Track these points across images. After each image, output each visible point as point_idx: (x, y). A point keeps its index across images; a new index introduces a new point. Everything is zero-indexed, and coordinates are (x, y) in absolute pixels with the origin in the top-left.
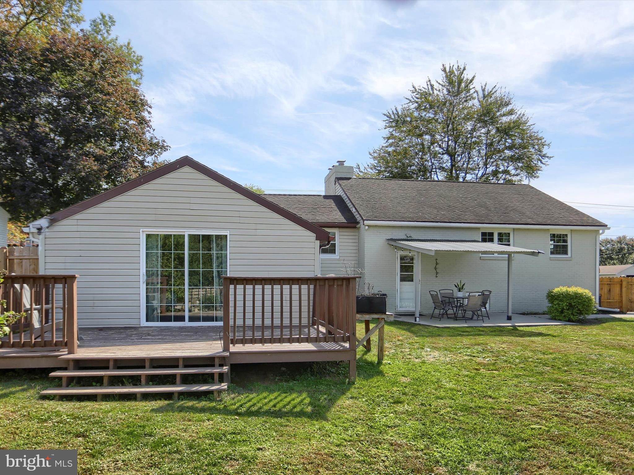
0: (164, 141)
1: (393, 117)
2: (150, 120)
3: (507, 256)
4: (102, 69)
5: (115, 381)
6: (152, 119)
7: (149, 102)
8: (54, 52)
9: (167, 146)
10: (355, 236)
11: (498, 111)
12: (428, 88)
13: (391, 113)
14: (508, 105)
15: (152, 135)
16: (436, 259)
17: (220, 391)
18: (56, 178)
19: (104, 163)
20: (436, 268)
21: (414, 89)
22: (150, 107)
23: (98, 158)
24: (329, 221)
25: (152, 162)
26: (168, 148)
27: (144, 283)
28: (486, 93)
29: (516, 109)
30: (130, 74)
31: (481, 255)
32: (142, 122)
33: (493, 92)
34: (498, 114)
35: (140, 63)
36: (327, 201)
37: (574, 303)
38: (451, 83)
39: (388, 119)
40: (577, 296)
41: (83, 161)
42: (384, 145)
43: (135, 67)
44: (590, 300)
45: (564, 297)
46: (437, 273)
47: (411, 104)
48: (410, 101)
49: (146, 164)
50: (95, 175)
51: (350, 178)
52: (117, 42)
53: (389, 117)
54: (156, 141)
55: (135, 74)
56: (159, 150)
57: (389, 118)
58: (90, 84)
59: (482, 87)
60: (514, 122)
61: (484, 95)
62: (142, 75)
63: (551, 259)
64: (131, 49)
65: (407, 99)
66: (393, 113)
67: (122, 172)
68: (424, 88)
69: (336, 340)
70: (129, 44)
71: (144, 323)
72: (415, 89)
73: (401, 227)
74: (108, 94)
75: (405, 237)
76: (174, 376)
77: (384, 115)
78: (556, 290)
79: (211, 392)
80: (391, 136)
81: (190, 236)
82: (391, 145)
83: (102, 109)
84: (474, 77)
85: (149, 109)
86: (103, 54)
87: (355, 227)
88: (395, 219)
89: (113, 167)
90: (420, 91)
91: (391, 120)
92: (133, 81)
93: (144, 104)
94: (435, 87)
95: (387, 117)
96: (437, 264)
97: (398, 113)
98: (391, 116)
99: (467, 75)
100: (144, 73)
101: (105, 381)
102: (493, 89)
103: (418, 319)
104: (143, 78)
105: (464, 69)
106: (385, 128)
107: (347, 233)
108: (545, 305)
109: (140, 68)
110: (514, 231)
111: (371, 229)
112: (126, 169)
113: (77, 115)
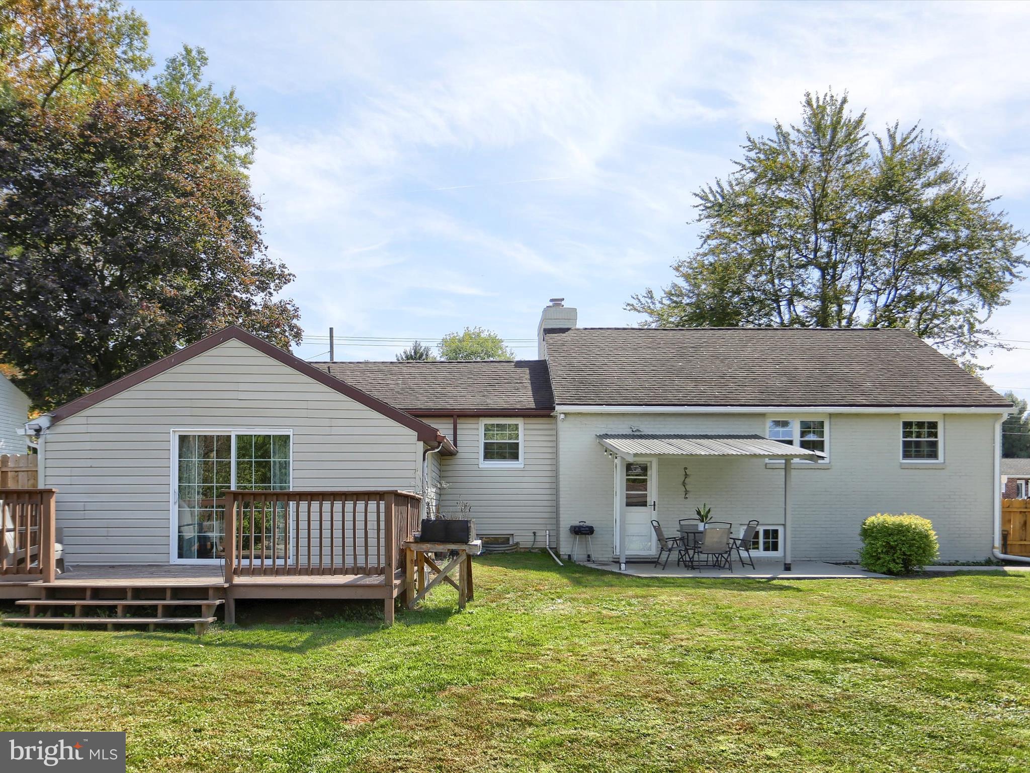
0: (283, 266)
1: (712, 199)
2: (259, 232)
3: (784, 461)
4: (176, 150)
5: (89, 611)
6: (262, 230)
7: (256, 201)
8: (100, 130)
9: (289, 275)
10: (552, 429)
11: (919, 176)
12: (779, 140)
13: (707, 191)
14: (935, 164)
15: (264, 257)
16: (686, 468)
17: (202, 624)
18: (104, 339)
19: (178, 311)
20: (684, 484)
21: (749, 144)
22: (259, 209)
23: (167, 304)
24: (506, 406)
25: (263, 303)
26: (291, 277)
27: (175, 503)
28: (898, 141)
29: (956, 171)
30: (233, 146)
31: (767, 460)
32: (248, 236)
33: (908, 141)
34: (919, 183)
35: (252, 125)
36: (519, 370)
37: (895, 541)
38: (818, 129)
39: (703, 202)
40: (901, 530)
41: (143, 310)
42: (701, 251)
43: (242, 133)
44: (924, 537)
45: (879, 531)
46: (686, 492)
47: (744, 172)
48: (744, 166)
49: (253, 308)
50: (161, 332)
51: (568, 329)
52: (212, 93)
53: (704, 198)
54: (270, 266)
55: (241, 146)
56: (277, 281)
57: (706, 200)
58: (157, 178)
59: (889, 130)
60: (943, 199)
61: (893, 145)
62: (254, 148)
63: (903, 467)
64: (235, 102)
65: (736, 163)
66: (712, 191)
67: (206, 324)
68: (772, 141)
69: (367, 572)
70: (232, 94)
71: (174, 559)
72: (753, 142)
73: (623, 415)
74: (185, 194)
75: (629, 432)
76: (155, 607)
77: (696, 195)
78: (872, 520)
79: (192, 625)
80: (714, 234)
81: (239, 437)
82: (712, 252)
83: (175, 220)
84: (863, 116)
85: (257, 212)
86: (179, 124)
87: (549, 416)
88: (611, 402)
89: (192, 318)
90: (762, 147)
91: (709, 205)
92: (239, 158)
93: (247, 204)
94: (792, 137)
95: (702, 198)
96: (686, 475)
97: (722, 191)
98: (707, 196)
99: (850, 114)
100: (256, 144)
101: (77, 611)
102: (910, 133)
103: (623, 566)
104: (256, 152)
105: (844, 101)
106: (699, 220)
107: (538, 425)
108: (856, 546)
109: (252, 134)
110: (830, 418)
111: (570, 418)
112: (213, 320)
113: (134, 232)
